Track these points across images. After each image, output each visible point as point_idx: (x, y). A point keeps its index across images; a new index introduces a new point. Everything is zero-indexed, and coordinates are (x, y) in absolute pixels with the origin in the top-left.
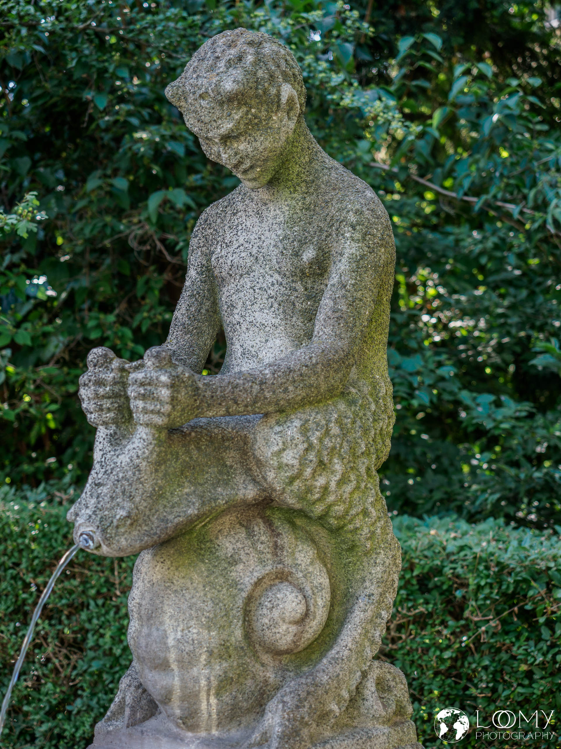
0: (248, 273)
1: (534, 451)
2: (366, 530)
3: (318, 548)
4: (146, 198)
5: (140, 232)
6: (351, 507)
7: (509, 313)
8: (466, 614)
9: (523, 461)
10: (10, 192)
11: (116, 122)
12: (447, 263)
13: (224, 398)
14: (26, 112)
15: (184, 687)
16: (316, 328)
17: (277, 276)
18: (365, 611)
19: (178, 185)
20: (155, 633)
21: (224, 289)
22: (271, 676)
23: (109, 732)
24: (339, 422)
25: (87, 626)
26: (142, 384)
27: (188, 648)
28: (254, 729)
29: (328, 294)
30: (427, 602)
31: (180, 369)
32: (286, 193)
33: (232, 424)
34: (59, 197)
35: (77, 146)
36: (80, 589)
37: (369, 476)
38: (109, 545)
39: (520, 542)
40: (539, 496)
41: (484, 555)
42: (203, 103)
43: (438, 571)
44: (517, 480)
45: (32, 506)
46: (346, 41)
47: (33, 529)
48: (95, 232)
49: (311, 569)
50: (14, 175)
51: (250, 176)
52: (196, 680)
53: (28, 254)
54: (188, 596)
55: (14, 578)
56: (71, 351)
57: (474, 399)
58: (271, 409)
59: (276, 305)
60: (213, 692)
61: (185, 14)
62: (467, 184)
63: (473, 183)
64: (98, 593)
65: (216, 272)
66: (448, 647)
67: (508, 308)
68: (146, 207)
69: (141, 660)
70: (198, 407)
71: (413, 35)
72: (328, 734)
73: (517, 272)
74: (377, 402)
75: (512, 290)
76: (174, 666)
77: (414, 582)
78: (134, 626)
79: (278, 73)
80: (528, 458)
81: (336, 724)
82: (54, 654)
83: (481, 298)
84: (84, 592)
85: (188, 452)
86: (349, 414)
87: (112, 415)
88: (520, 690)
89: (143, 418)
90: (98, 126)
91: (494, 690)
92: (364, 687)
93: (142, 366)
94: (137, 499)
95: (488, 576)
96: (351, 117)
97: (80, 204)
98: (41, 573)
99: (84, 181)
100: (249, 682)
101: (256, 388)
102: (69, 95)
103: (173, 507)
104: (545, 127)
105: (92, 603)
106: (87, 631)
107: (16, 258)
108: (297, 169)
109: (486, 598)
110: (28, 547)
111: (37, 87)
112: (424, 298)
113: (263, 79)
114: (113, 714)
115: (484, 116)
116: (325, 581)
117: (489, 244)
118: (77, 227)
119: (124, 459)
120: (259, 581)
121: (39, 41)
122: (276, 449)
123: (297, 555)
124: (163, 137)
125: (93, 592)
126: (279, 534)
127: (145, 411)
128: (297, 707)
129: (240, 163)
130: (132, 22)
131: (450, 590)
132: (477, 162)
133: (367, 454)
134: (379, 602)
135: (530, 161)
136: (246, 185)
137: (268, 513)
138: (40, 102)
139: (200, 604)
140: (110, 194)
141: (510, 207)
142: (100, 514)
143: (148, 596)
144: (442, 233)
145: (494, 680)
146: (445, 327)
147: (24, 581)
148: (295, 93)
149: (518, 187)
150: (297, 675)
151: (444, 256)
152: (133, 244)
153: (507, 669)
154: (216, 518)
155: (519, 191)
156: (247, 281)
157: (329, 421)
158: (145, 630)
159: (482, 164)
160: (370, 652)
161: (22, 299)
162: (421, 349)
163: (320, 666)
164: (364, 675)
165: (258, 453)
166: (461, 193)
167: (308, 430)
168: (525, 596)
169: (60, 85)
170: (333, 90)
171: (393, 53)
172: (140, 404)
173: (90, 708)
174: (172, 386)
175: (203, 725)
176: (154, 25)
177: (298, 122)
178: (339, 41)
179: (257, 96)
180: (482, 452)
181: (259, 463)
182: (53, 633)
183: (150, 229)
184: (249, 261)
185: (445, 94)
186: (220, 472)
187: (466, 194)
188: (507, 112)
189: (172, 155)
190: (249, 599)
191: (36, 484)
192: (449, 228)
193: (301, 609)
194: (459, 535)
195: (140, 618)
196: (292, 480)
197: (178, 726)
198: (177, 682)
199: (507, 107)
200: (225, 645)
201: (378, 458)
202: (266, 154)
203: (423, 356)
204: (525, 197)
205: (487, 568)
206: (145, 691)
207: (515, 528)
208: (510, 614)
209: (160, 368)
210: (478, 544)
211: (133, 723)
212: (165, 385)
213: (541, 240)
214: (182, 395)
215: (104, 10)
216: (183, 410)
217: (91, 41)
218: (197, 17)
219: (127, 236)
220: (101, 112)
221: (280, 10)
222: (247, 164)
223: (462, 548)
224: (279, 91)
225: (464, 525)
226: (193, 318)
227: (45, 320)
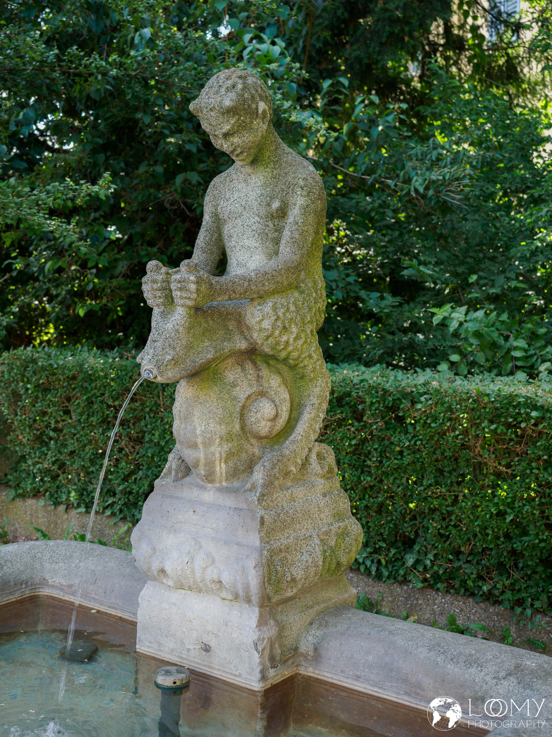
0: (240, 217)
1: (403, 326)
2: (311, 367)
3: (283, 378)
4: (174, 178)
5: (171, 198)
6: (302, 353)
7: (388, 245)
8: (365, 418)
9: (396, 331)
10: (92, 175)
11: (155, 132)
12: (351, 216)
13: (227, 289)
14: (101, 127)
15: (206, 458)
16: (281, 249)
17: (257, 218)
18: (310, 413)
19: (193, 170)
20: (189, 427)
21: (226, 227)
22: (256, 451)
23: (162, 485)
24: (294, 303)
25: (145, 429)
26: (179, 282)
27: (209, 435)
28: (247, 481)
29: (287, 228)
30: (342, 413)
31: (201, 273)
32: (262, 168)
33: (232, 305)
34: (122, 178)
35: (132, 148)
36: (140, 408)
37: (312, 335)
38: (161, 376)
39: (396, 377)
40: (406, 351)
41: (375, 385)
42: (212, 114)
43: (349, 394)
44: (393, 341)
45: (111, 360)
46: (292, 81)
47: (112, 374)
48: (144, 199)
49: (279, 389)
50: (95, 165)
51: (241, 158)
52: (213, 454)
53: (104, 212)
54: (208, 406)
55: (101, 402)
56: (131, 270)
57: (368, 295)
58: (255, 296)
59: (257, 235)
60: (223, 460)
61: (196, 66)
62: (363, 168)
63: (367, 168)
64: (151, 410)
65: (221, 216)
66: (354, 438)
67: (388, 242)
68: (174, 183)
69: (182, 443)
70: (212, 295)
71: (331, 78)
72: (289, 484)
73: (393, 221)
74: (316, 292)
75: (390, 232)
76: (200, 446)
77: (335, 401)
78: (176, 424)
79: (256, 95)
80: (399, 330)
81: (294, 478)
82: (126, 445)
83: (372, 236)
84: (142, 410)
85: (207, 322)
86: (300, 298)
87: (162, 300)
88: (396, 461)
89: (181, 302)
90: (145, 135)
91: (381, 462)
92: (310, 457)
93: (179, 271)
94: (178, 349)
95: (377, 397)
96: (296, 127)
97: (135, 182)
98: (117, 399)
99: (137, 168)
100: (244, 455)
101: (246, 284)
102: (126, 116)
103: (198, 354)
104: (410, 134)
105: (147, 416)
106: (145, 432)
107: (97, 215)
108: (268, 154)
109: (376, 410)
110: (109, 384)
111: (108, 112)
112: (338, 238)
113: (248, 98)
114: (165, 475)
115: (373, 128)
116: (287, 397)
117: (376, 205)
118: (134, 195)
119: (169, 326)
120: (249, 396)
121: (108, 83)
122: (258, 319)
123: (271, 381)
124: (183, 141)
125: (148, 409)
126: (260, 370)
127: (181, 298)
128: (272, 468)
129: (235, 150)
130: (164, 70)
131: (355, 405)
132: (369, 155)
133: (311, 322)
134: (318, 409)
135: (401, 154)
136: (238, 164)
137: (254, 357)
138: (110, 121)
139: (215, 410)
140: (153, 175)
141: (389, 181)
142: (156, 358)
143: (184, 406)
144: (348, 198)
145: (381, 456)
146: (350, 254)
147: (107, 404)
148: (267, 107)
149: (393, 170)
150: (271, 450)
151: (350, 212)
152: (167, 205)
153: (388, 450)
154: (224, 360)
155: (394, 172)
156: (239, 221)
157: (289, 303)
158: (183, 426)
159: (372, 157)
160: (313, 437)
161: (101, 239)
162: (337, 266)
163: (285, 445)
164: (310, 450)
165: (247, 322)
166: (360, 174)
167: (276, 308)
168: (399, 408)
169: (121, 110)
170: (285, 111)
171: (318, 91)
172: (179, 293)
173: (147, 476)
174: (197, 282)
175: (217, 480)
176: (177, 72)
177: (269, 125)
178: (288, 82)
179: (244, 109)
180: (371, 327)
181: (248, 328)
182: (125, 434)
183: (177, 196)
184: (240, 209)
185: (350, 116)
186: (225, 333)
187: (363, 174)
188: (387, 124)
189: (189, 152)
190: (243, 407)
191: (113, 348)
192: (353, 195)
193: (274, 412)
194: (360, 373)
195: (180, 419)
196: (267, 338)
197: (203, 480)
198: (202, 455)
199: (388, 122)
200: (229, 433)
201: (317, 325)
202: (250, 144)
203: (338, 270)
204: (398, 176)
205: (377, 392)
206: (183, 461)
207: (392, 370)
208: (390, 419)
209: (190, 272)
210: (371, 379)
211: (176, 480)
212: (193, 282)
213: (407, 201)
214: (203, 288)
215: (147, 63)
216: (204, 297)
217: (140, 83)
218: (203, 68)
219: (163, 201)
220: (147, 126)
221: (252, 63)
222: (239, 151)
223: (362, 381)
224: (257, 106)
225: (363, 368)
226: (207, 244)
227: (116, 252)
